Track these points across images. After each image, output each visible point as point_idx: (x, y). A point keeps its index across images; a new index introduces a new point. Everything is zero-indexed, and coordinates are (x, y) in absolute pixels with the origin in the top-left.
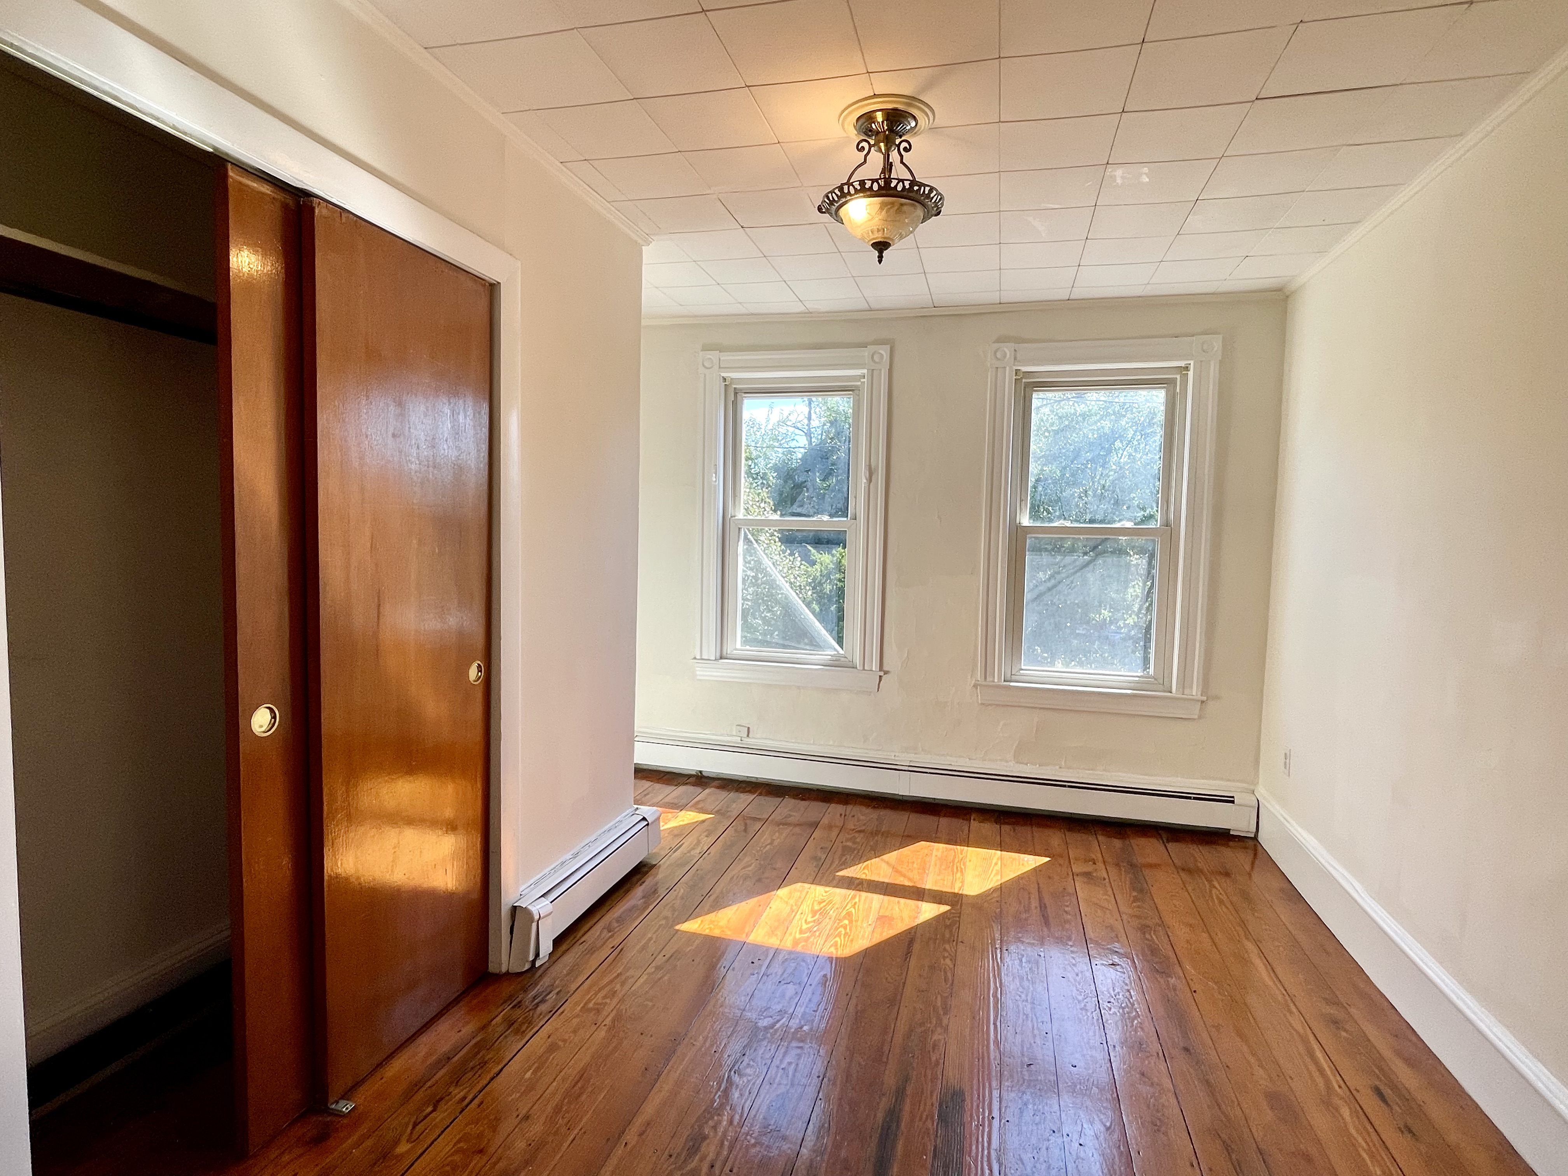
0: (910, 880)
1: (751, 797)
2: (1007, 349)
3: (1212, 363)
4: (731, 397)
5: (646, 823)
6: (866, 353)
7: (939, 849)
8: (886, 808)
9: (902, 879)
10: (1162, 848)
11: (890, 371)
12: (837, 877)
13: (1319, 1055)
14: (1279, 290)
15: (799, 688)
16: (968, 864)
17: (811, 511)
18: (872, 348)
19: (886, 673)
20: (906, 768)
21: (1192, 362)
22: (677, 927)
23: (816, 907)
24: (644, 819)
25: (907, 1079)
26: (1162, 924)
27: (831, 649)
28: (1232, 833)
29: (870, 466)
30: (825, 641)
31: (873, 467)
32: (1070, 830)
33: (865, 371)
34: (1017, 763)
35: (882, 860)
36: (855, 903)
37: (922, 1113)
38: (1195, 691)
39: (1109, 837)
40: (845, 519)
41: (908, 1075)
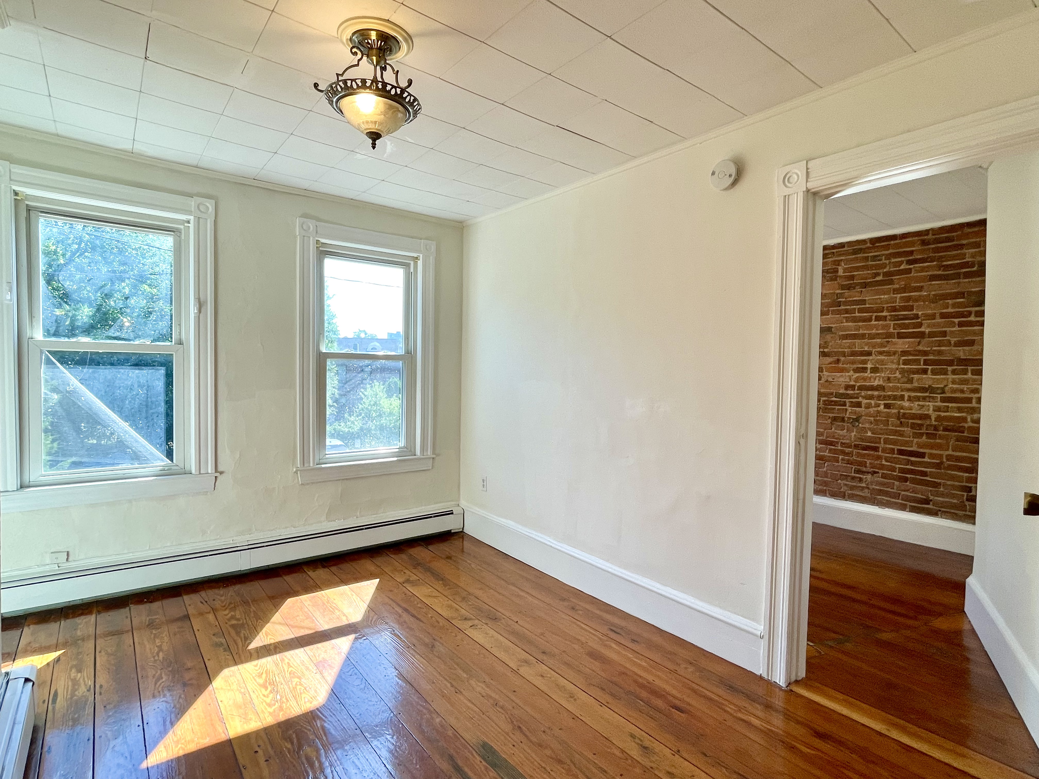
0: (310, 629)
1: (92, 618)
2: (311, 224)
3: (431, 257)
4: (23, 214)
5: (31, 683)
6: (192, 203)
7: (305, 599)
8: (235, 584)
9: (302, 631)
10: (427, 550)
11: (215, 222)
12: (252, 652)
13: (582, 625)
14: (461, 222)
15: (130, 501)
16: (335, 602)
17: (132, 335)
18: (200, 200)
19: (221, 473)
20: (247, 547)
21: (421, 255)
22: (144, 765)
23: (261, 681)
24: (27, 680)
25: (451, 758)
26: (470, 594)
27: (162, 461)
28: (452, 531)
29: (199, 299)
30: (151, 454)
31: (202, 299)
32: (372, 557)
33: (192, 218)
34: (329, 521)
35: (274, 623)
36: (288, 663)
37: (481, 770)
38: (429, 453)
39: (397, 554)
40: (169, 344)
41: (449, 755)
